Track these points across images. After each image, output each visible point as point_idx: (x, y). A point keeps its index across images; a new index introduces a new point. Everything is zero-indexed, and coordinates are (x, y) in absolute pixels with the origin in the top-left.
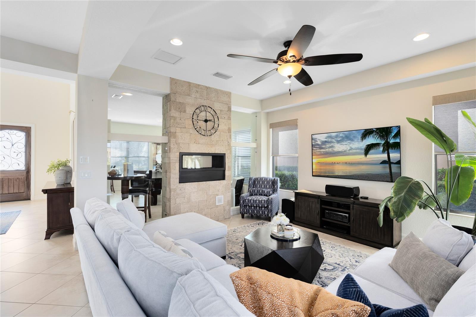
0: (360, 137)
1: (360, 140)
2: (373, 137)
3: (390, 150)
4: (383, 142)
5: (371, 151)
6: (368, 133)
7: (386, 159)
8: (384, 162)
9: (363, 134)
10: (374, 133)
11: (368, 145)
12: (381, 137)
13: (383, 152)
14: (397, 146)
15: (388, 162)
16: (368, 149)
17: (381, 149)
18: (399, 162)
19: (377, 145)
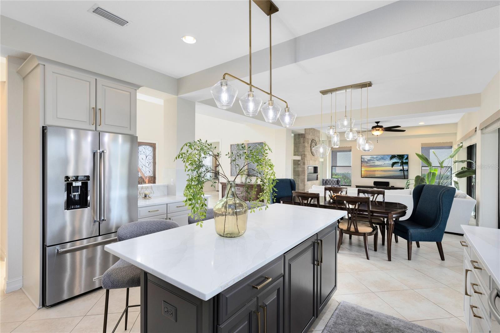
0: (389, 159)
1: (389, 160)
2: (396, 159)
3: (404, 165)
4: (400, 161)
5: (395, 165)
6: (393, 157)
7: (402, 169)
8: (401, 170)
9: (391, 157)
10: (396, 157)
11: (393, 162)
12: (400, 159)
13: (401, 165)
14: (407, 163)
15: (403, 170)
16: (393, 164)
17: (400, 164)
18: (407, 170)
19: (398, 162)
